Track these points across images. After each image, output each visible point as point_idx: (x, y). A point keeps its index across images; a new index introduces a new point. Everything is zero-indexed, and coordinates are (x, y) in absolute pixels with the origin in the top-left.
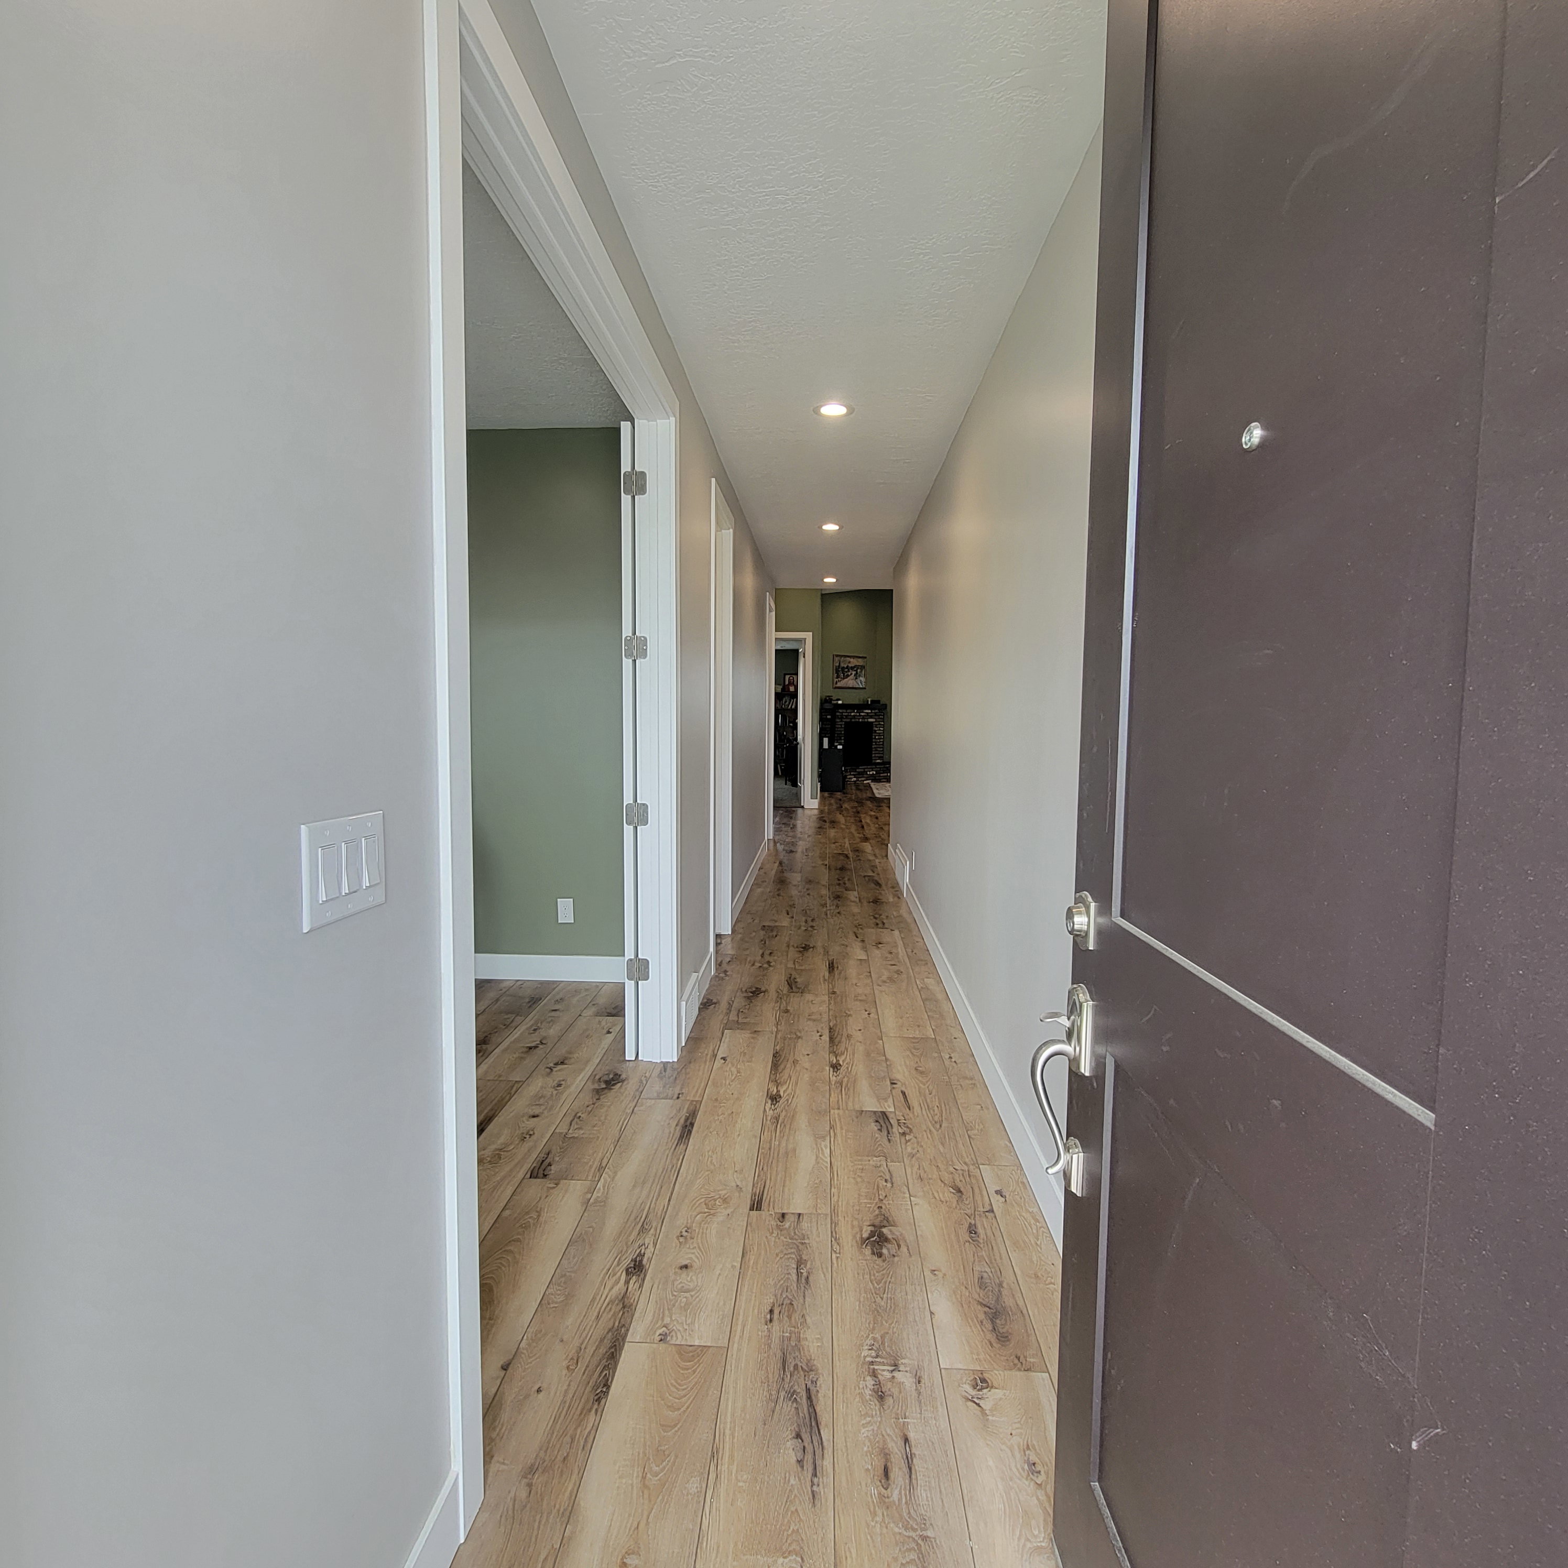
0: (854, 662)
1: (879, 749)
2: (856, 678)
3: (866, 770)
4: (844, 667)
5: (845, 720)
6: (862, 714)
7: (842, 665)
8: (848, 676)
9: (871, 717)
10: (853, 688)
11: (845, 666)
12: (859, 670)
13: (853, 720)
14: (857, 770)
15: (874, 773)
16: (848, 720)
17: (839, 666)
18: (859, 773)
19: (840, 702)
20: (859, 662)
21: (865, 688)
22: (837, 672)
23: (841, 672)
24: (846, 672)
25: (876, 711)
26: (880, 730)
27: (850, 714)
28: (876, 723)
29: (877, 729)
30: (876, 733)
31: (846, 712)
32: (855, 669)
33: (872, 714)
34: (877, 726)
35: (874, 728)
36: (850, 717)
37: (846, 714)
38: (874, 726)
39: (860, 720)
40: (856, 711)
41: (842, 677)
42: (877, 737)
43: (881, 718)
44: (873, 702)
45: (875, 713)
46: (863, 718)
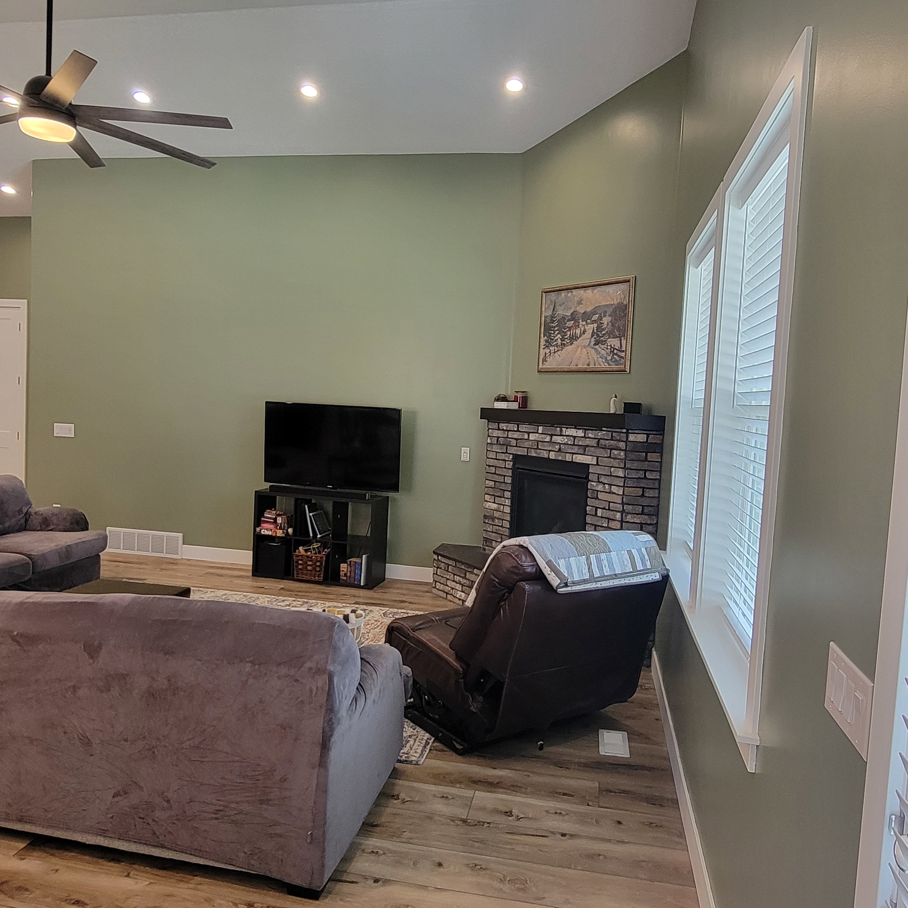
0: (592, 300)
2: (599, 337)
4: (564, 318)
5: (514, 450)
9: (584, 450)
10: (587, 370)
11: (569, 313)
12: (606, 321)
13: (534, 454)
16: (521, 452)
20: (610, 297)
22: (547, 328)
23: (556, 328)
24: (570, 328)
25: (600, 434)
26: (611, 492)
27: (526, 436)
28: (598, 470)
29: (600, 487)
30: (597, 498)
31: (518, 431)
32: (595, 317)
33: (588, 442)
34: (602, 479)
35: (592, 485)
36: (527, 444)
37: (516, 435)
38: (591, 477)
39: (552, 456)
40: (540, 429)
41: (560, 341)
42: (599, 513)
43: (615, 459)
44: (627, 407)
45: (598, 440)
46: (560, 450)
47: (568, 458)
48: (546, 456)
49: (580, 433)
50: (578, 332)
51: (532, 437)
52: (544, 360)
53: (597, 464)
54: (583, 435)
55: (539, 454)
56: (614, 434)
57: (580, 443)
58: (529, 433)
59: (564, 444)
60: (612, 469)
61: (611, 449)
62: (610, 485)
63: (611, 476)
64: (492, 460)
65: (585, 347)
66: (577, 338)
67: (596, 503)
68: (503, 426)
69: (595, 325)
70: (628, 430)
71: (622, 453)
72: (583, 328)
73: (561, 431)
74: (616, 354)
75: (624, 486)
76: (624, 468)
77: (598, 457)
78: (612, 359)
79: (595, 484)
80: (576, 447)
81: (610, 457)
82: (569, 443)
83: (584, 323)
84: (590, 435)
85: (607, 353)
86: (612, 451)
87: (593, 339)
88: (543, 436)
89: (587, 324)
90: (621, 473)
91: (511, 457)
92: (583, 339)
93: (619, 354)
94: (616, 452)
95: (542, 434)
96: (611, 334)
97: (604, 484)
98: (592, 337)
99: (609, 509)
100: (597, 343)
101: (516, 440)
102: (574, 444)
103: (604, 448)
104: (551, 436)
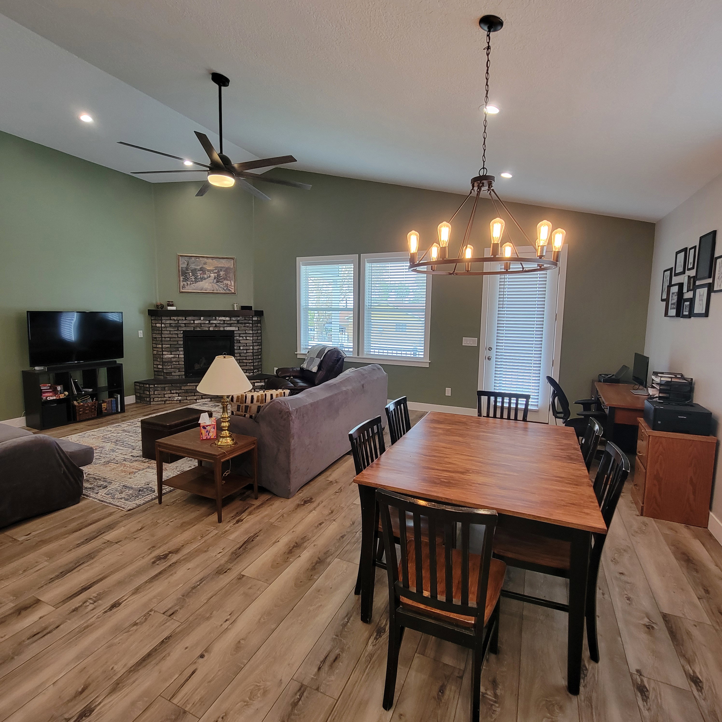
0: (212, 264)
2: (219, 280)
4: (195, 269)
5: (184, 329)
6: (215, 322)
7: (193, 266)
8: (202, 279)
9: (231, 325)
10: (208, 293)
11: (199, 268)
12: (222, 273)
13: (198, 329)
14: (183, 388)
16: (190, 329)
17: (187, 269)
18: (187, 391)
20: (223, 264)
22: (184, 274)
23: (190, 274)
24: (200, 274)
25: (239, 318)
26: (247, 340)
27: (192, 322)
28: (239, 332)
29: (241, 338)
30: (240, 343)
31: (186, 320)
32: (215, 271)
33: (232, 322)
34: (242, 335)
35: (236, 338)
36: (193, 325)
37: (185, 322)
38: (235, 335)
39: (211, 329)
40: (202, 318)
41: (193, 280)
42: (241, 348)
43: (247, 327)
44: (243, 308)
45: (238, 321)
46: (216, 326)
47: (222, 329)
48: (207, 329)
49: (228, 319)
50: (206, 276)
52: (183, 288)
53: (239, 330)
54: (229, 319)
55: (203, 329)
56: (246, 318)
57: (228, 323)
58: (194, 320)
59: (218, 323)
60: (246, 331)
61: (245, 324)
62: (246, 337)
63: (246, 333)
64: (167, 335)
65: (210, 283)
66: (205, 279)
67: (240, 345)
68: (172, 318)
69: (216, 274)
70: (252, 316)
71: (251, 325)
72: (208, 275)
73: (216, 318)
74: (229, 287)
75: (253, 337)
76: (252, 330)
77: (238, 327)
78: (227, 289)
79: (238, 337)
80: (226, 324)
81: (245, 327)
82: (221, 323)
83: (209, 273)
84: (233, 319)
85: (224, 287)
86: (246, 324)
87: (215, 280)
88: (204, 321)
89: (211, 273)
90: (251, 332)
91: (182, 332)
92: (209, 280)
93: (231, 287)
94: (248, 325)
95: (203, 320)
96: (225, 279)
97: (243, 337)
98: (214, 279)
99: (246, 346)
100: (217, 282)
101: (185, 324)
102: (224, 323)
103: (242, 323)
104: (209, 321)
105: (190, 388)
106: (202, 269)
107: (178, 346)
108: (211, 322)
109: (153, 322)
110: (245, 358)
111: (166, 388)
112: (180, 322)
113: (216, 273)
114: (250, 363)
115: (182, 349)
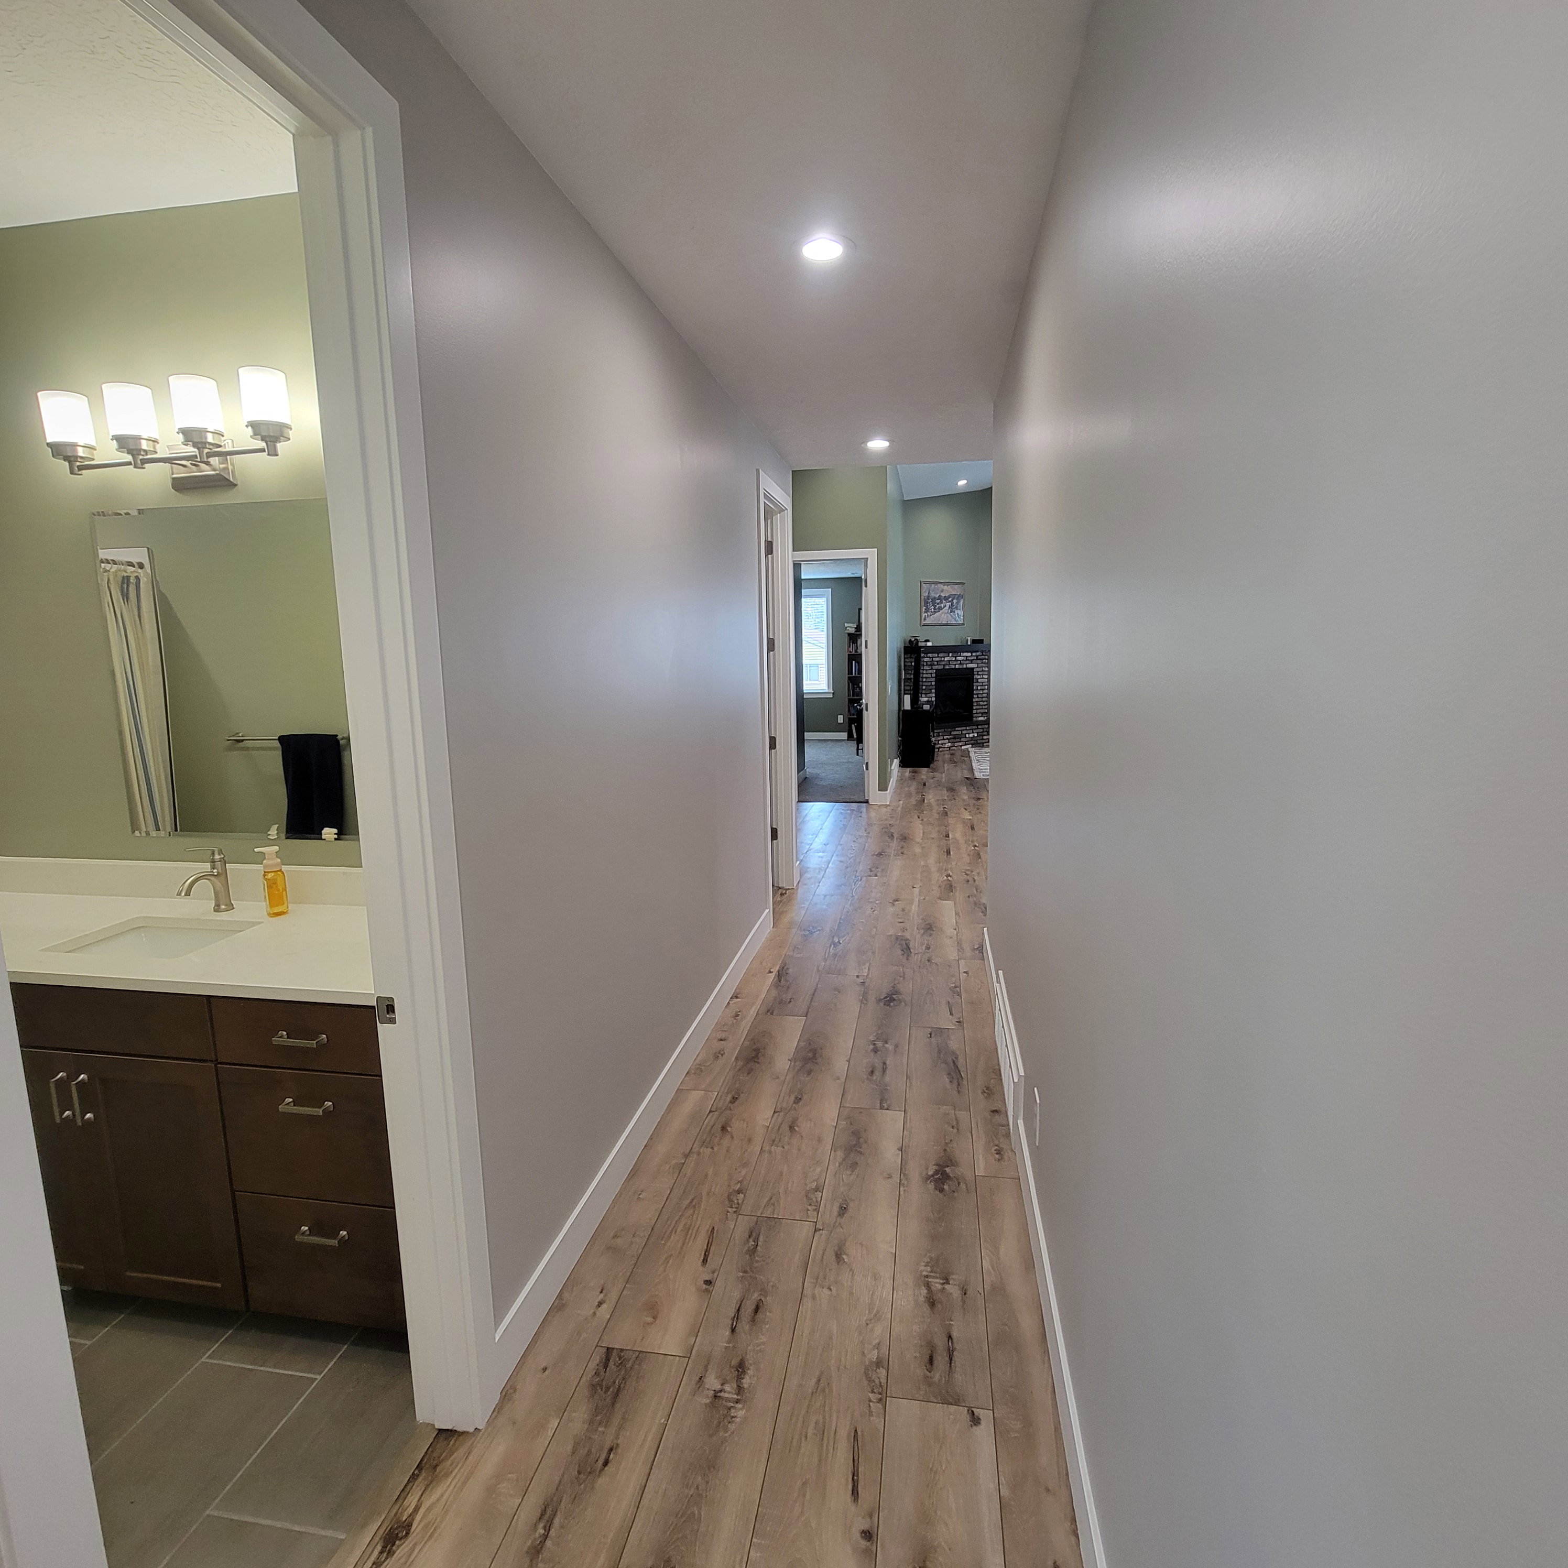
0: (948, 590)
1: (981, 703)
2: (952, 609)
3: (964, 732)
4: (935, 598)
5: (936, 667)
6: (960, 658)
7: (933, 595)
8: (940, 609)
9: (971, 661)
10: (947, 625)
11: (937, 596)
12: (955, 601)
13: (947, 667)
14: (952, 733)
15: (976, 735)
16: (941, 667)
17: (928, 597)
18: (955, 737)
19: (929, 644)
20: (956, 590)
21: (963, 624)
22: (926, 603)
23: (931, 603)
24: (938, 604)
25: (978, 654)
26: (983, 678)
27: (943, 659)
28: (978, 669)
29: (979, 677)
30: (978, 682)
31: (938, 657)
32: (950, 599)
33: (973, 658)
34: (979, 673)
35: (976, 676)
36: (943, 663)
37: (938, 659)
38: (975, 673)
39: (957, 666)
40: (951, 655)
41: (933, 610)
42: (979, 688)
43: (984, 663)
44: (974, 641)
45: (977, 656)
46: (960, 663)
47: (965, 666)
48: (953, 667)
49: (970, 654)
50: (942, 606)
51: (946, 659)
52: (925, 619)
53: (977, 667)
55: (950, 667)
57: (970, 659)
58: (944, 657)
59: (961, 660)
60: (983, 668)
65: (945, 614)
67: (978, 684)
68: (928, 655)
73: (960, 654)
75: (987, 674)
76: (987, 667)
77: (977, 664)
81: (982, 663)
82: (964, 659)
83: (945, 602)
84: (973, 655)
85: (955, 617)
87: (949, 610)
88: (951, 657)
90: (986, 669)
91: (935, 671)
92: (945, 610)
93: (960, 617)
94: (984, 661)
96: (956, 609)
97: (981, 675)
99: (983, 686)
100: (951, 612)
101: (937, 661)
102: (967, 660)
103: (980, 659)
104: (956, 657)
105: (958, 733)
106: (940, 598)
107: (931, 687)
108: (958, 658)
109: (907, 660)
110: (981, 699)
111: (940, 734)
112: (934, 659)
113: (950, 602)
114: (985, 705)
115: (933, 691)
